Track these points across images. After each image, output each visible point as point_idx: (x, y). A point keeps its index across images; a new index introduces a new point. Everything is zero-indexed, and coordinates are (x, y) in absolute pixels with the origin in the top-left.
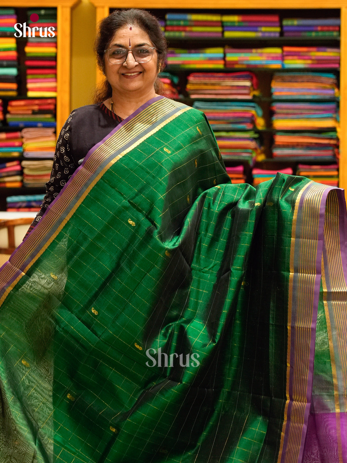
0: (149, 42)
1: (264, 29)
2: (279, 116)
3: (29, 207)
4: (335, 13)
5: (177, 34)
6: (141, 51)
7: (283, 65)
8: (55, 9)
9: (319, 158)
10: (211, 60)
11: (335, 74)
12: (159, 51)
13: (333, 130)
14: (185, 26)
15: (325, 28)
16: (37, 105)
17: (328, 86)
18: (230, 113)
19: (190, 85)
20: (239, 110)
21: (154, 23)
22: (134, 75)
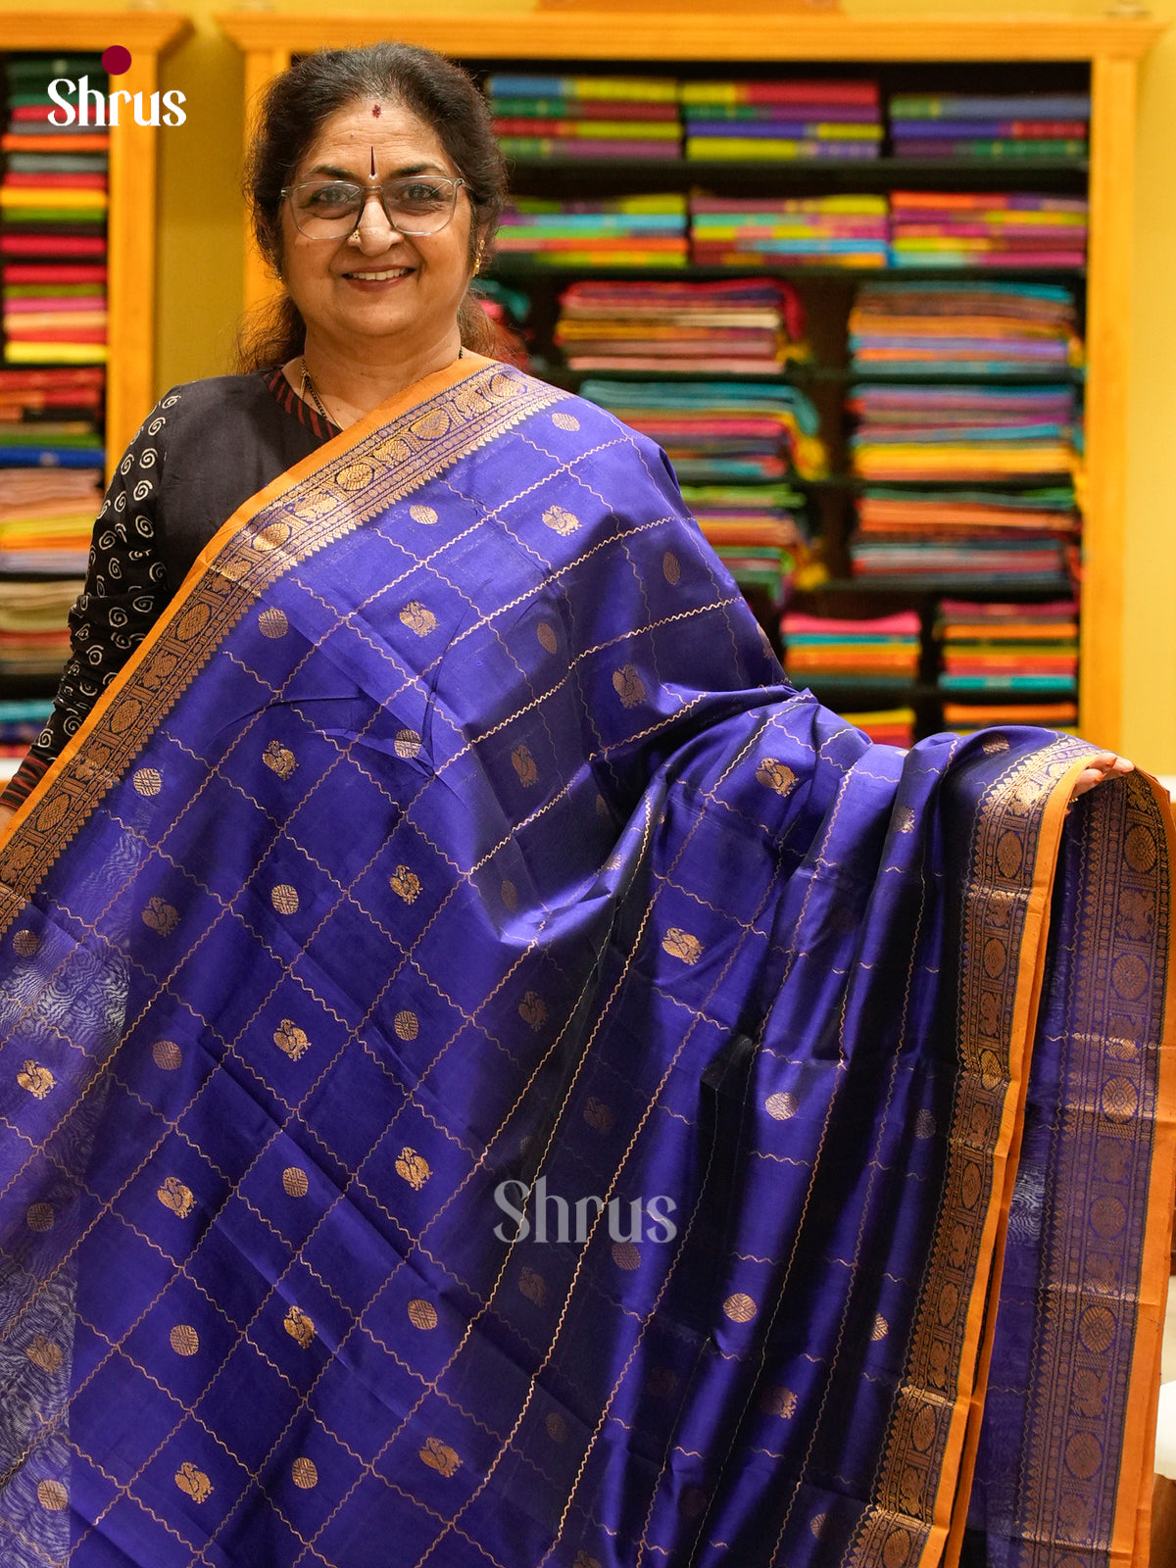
0: (442, 161)
1: (824, 131)
2: (874, 433)
3: (11, 741)
4: (1072, 78)
5: (525, 147)
6: (412, 191)
7: (890, 256)
9: (1013, 580)
10: (641, 237)
11: (1069, 289)
12: (478, 196)
13: (1062, 481)
14: (552, 120)
15: (1038, 130)
16: (37, 388)
17: (1046, 331)
18: (708, 421)
19: (566, 322)
20: (739, 413)
21: (460, 92)
22: (387, 279)
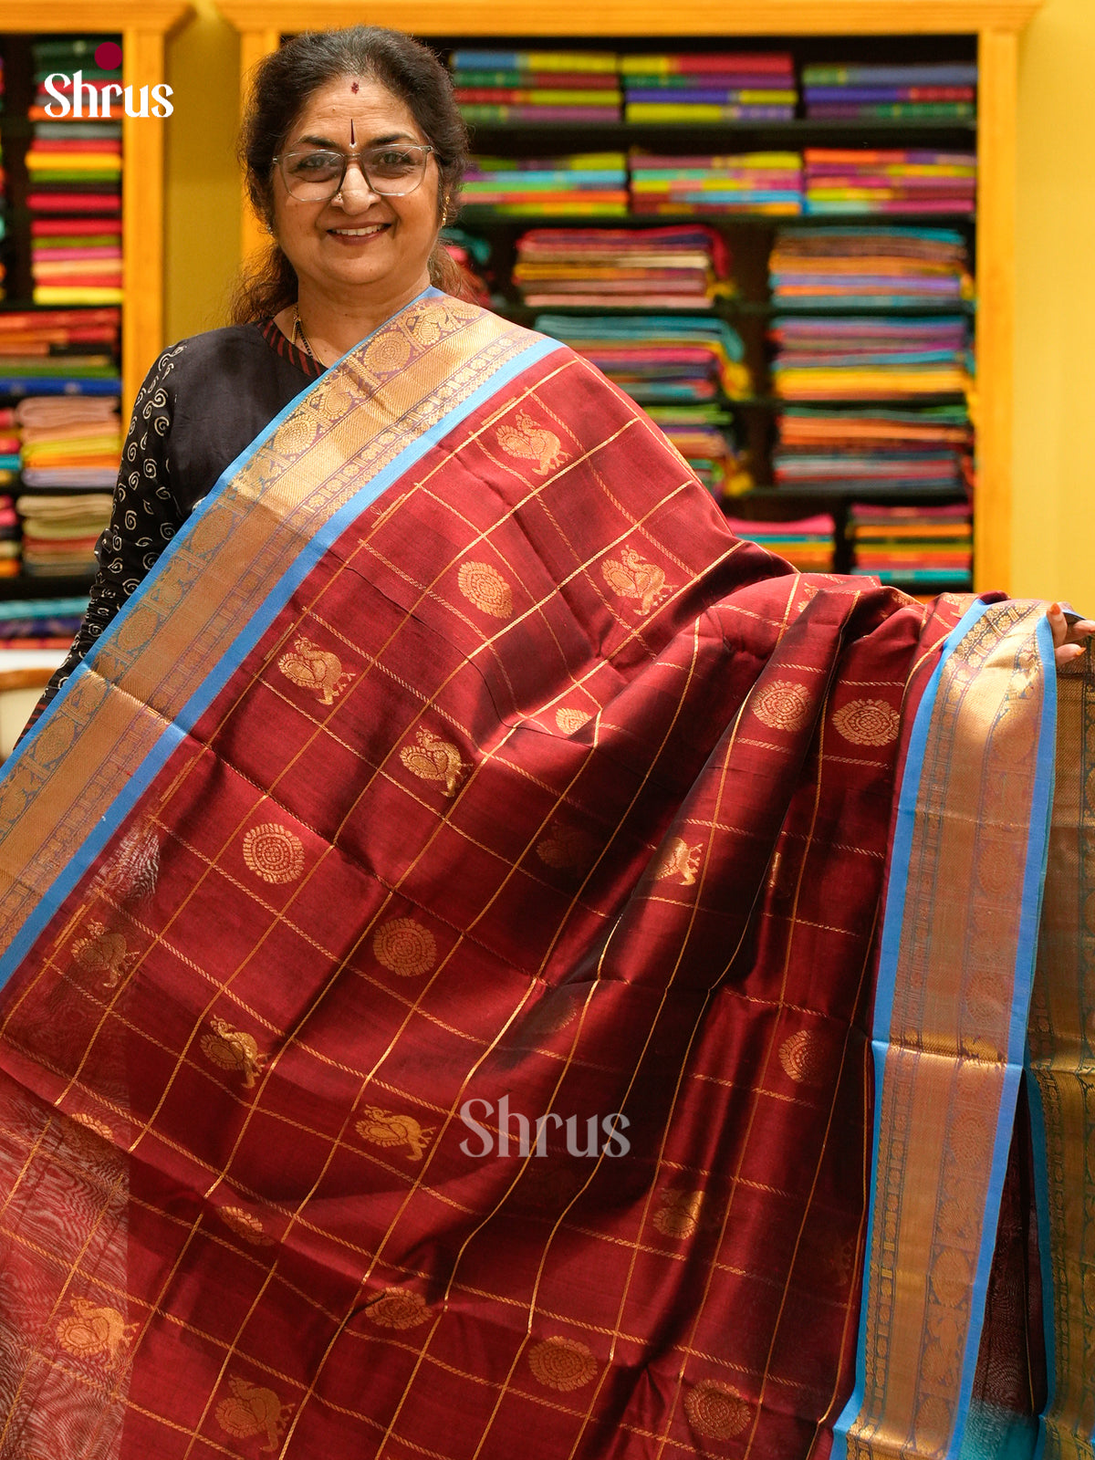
0: (412, 130)
1: (746, 97)
2: (793, 358)
3: (40, 635)
4: (962, 48)
5: (485, 113)
6: (387, 156)
7: (804, 204)
8: (116, 39)
9: (914, 486)
10: (587, 190)
11: (961, 232)
12: (444, 159)
13: (957, 399)
14: (508, 89)
15: (932, 94)
16: (64, 327)
17: (940, 269)
18: (646, 350)
19: (523, 265)
20: (673, 343)
21: (428, 70)
22: (367, 235)
